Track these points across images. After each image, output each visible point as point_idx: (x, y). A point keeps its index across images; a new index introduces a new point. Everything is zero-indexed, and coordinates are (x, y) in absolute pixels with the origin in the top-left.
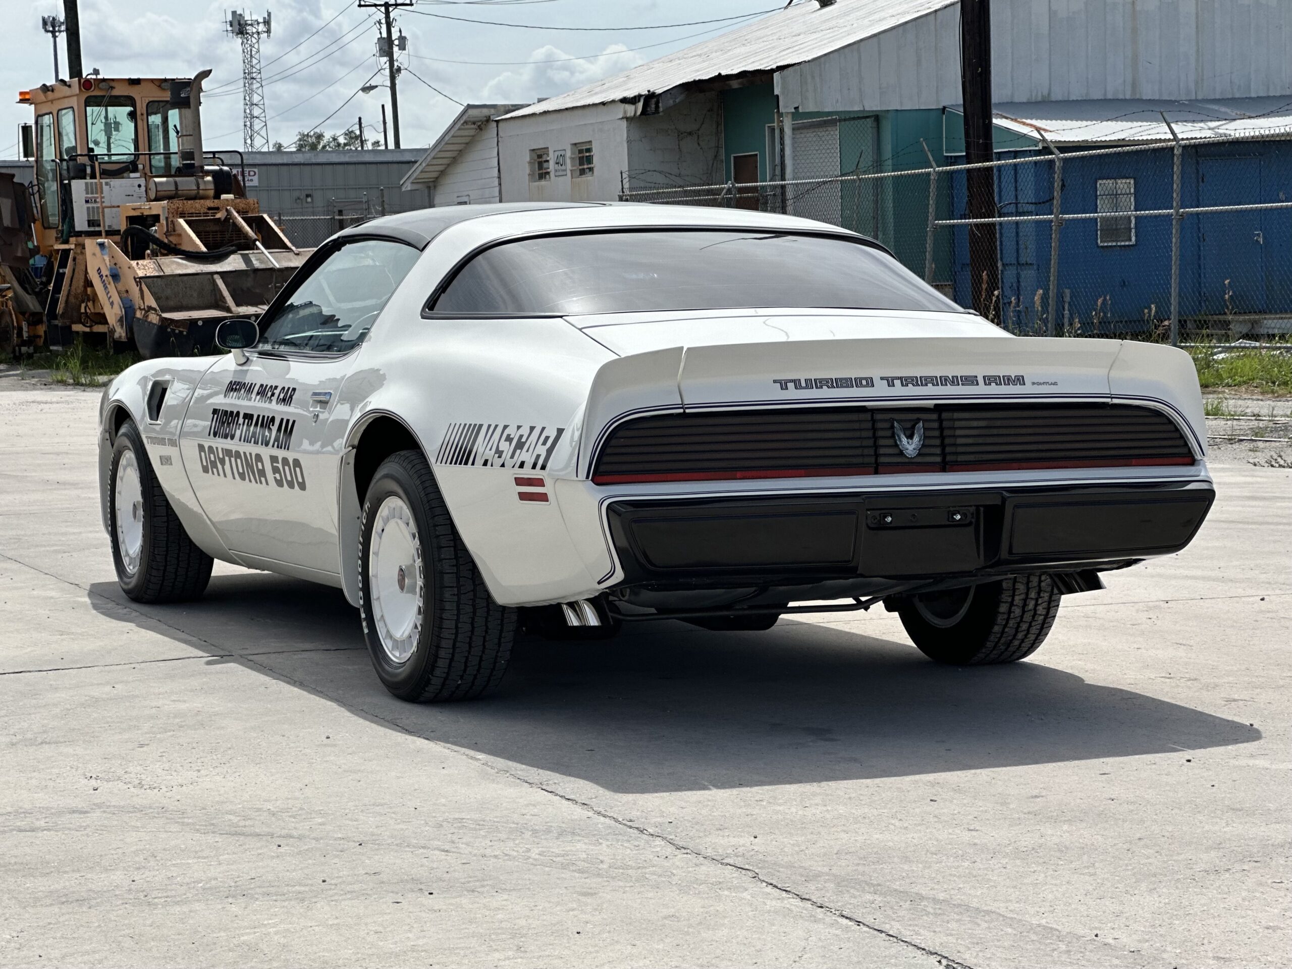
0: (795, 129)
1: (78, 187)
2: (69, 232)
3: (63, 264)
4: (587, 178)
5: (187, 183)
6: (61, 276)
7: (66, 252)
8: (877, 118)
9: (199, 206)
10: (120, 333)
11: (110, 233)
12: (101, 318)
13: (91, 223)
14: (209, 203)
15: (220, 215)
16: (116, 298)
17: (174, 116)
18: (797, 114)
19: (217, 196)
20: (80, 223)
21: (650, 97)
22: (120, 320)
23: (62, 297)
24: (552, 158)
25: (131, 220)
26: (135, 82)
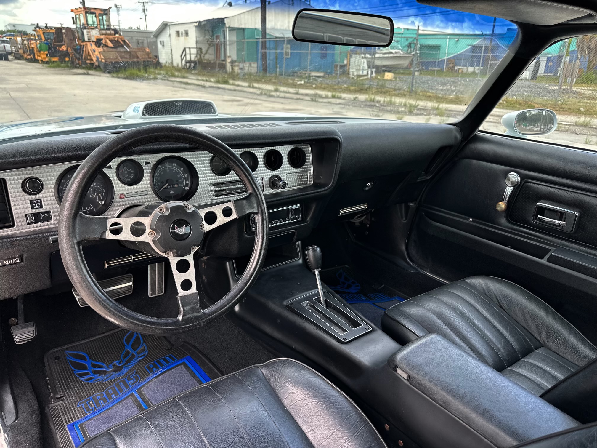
0: (229, 30)
1: (85, 31)
2: (84, 41)
3: (83, 47)
4: (187, 37)
5: (108, 32)
6: (83, 51)
7: (84, 45)
8: (244, 29)
9: (111, 37)
10: (97, 64)
11: (93, 42)
12: (92, 60)
13: (89, 39)
14: (113, 36)
15: (116, 39)
16: (95, 56)
17: (104, 17)
18: (229, 27)
19: (115, 35)
20: (86, 39)
21: (200, 22)
22: (96, 61)
23: (84, 55)
24: (180, 33)
25: (97, 39)
26: (95, 9)
